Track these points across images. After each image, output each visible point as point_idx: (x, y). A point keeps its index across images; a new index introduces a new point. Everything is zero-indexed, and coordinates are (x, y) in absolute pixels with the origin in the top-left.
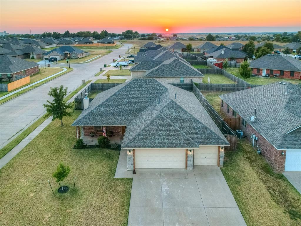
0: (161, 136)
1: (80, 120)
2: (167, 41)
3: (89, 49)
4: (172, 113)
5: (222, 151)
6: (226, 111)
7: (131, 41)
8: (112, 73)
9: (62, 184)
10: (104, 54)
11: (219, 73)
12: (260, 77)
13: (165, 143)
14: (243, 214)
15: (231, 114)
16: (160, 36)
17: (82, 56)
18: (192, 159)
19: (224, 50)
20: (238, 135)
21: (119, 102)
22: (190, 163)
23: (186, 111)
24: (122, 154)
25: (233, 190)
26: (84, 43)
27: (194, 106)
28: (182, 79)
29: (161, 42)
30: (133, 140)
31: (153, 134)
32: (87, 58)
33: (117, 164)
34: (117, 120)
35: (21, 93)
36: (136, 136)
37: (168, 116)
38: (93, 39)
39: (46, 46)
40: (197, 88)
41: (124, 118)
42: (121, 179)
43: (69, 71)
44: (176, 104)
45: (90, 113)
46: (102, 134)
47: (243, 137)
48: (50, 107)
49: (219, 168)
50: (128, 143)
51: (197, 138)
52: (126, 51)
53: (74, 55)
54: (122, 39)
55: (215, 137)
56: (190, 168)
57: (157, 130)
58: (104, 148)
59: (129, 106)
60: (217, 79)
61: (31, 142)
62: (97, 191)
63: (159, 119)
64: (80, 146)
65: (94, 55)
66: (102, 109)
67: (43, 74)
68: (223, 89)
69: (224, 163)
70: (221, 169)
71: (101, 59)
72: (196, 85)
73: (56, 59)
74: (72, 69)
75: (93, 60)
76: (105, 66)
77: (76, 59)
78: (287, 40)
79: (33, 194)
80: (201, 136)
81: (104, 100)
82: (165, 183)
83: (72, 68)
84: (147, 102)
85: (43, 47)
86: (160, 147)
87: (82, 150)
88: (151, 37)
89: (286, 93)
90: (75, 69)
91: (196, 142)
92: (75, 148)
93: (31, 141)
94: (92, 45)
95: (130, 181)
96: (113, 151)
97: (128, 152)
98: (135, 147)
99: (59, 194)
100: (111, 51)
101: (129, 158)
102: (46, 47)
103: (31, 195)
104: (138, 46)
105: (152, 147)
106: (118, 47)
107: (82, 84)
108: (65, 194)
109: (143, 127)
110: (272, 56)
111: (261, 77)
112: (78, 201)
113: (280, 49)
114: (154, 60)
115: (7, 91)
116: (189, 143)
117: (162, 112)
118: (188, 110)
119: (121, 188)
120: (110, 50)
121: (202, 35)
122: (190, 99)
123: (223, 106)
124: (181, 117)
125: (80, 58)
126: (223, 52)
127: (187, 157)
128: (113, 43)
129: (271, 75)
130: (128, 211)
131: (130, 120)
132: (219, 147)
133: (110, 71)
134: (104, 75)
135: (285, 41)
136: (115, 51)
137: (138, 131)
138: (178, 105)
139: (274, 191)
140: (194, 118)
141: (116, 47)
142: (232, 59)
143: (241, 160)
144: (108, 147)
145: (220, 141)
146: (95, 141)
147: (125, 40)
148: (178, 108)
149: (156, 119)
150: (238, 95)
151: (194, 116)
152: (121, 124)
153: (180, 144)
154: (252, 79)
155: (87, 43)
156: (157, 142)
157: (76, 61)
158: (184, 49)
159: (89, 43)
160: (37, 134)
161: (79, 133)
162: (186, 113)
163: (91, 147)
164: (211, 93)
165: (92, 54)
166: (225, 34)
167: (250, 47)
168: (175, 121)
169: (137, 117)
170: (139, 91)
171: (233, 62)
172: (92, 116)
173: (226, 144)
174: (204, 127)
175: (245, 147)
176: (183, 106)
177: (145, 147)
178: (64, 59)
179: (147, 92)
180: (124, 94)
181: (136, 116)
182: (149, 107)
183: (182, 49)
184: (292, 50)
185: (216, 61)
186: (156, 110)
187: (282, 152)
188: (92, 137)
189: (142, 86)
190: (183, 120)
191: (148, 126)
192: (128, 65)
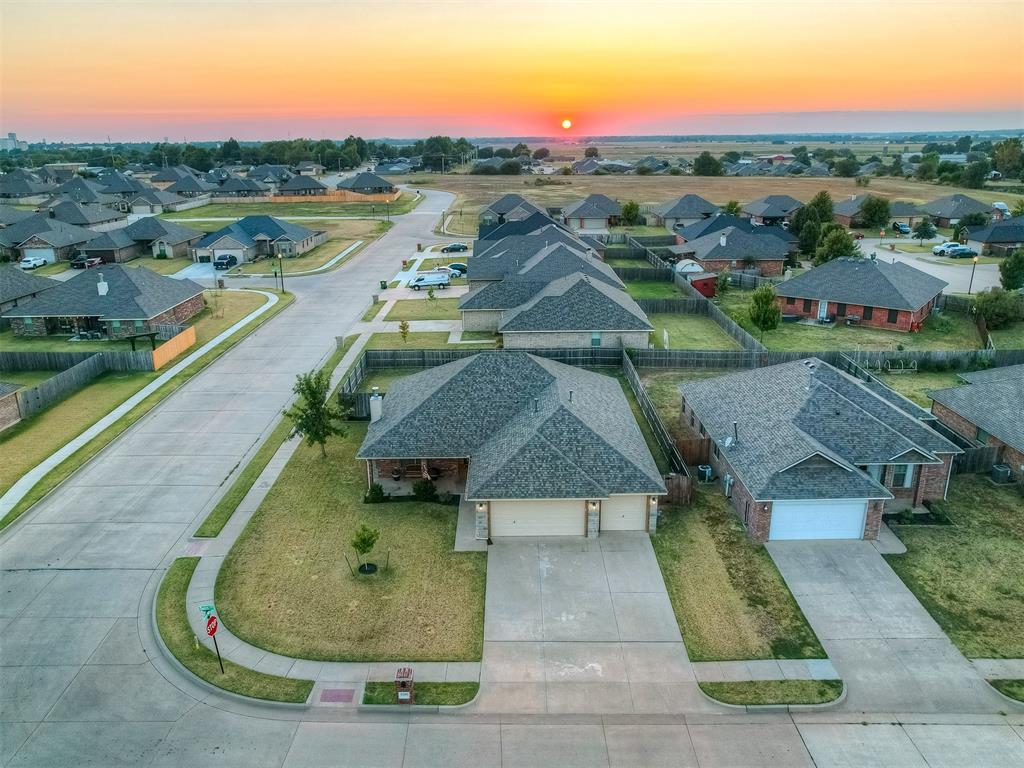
0: (538, 478)
1: (372, 445)
2: (564, 178)
3: (317, 214)
4: (561, 434)
5: (654, 503)
6: (688, 423)
7: (446, 177)
8: (407, 312)
9: (365, 559)
10: (369, 238)
11: (701, 311)
12: (811, 322)
13: (546, 490)
14: (673, 600)
15: (696, 429)
16: (542, 154)
17: (307, 249)
18: (597, 518)
19: (727, 234)
20: (702, 476)
21: (450, 407)
22: (593, 527)
23: (589, 429)
24: (462, 511)
25: (664, 569)
26: (297, 192)
27: (611, 416)
28: (596, 336)
29: (543, 185)
30: (487, 485)
31: (524, 473)
32: (321, 253)
33: (455, 529)
34: (449, 446)
35: (191, 375)
36: (491, 478)
37: (554, 440)
38: (321, 172)
39: (180, 203)
40: (630, 363)
41: (463, 442)
42: (468, 553)
43: (287, 302)
44: (570, 414)
45: (391, 431)
46: (421, 474)
47: (712, 478)
48: (301, 417)
49: (647, 535)
50: (479, 491)
51: (607, 481)
52: (436, 222)
53: (284, 245)
54: (415, 169)
55: (642, 478)
56: (593, 535)
57: (531, 467)
58: (426, 500)
59: (472, 417)
60: (692, 330)
61: (272, 489)
62: (427, 570)
63: (536, 446)
64: (377, 497)
65: (339, 239)
66: (416, 423)
67: (220, 313)
68: (699, 364)
69: (659, 527)
70: (651, 537)
71: (363, 255)
72: (631, 353)
73: (232, 261)
74: (291, 298)
75: (340, 262)
76: (384, 287)
77: (291, 257)
78: (951, 176)
79: (317, 577)
80: (616, 477)
81: (418, 404)
82: (546, 559)
83: (291, 294)
84: (510, 408)
85: (171, 207)
86: (538, 497)
87: (383, 504)
88: (511, 161)
89: (807, 388)
90: (299, 295)
91: (605, 488)
92: (367, 501)
93: (269, 488)
94: (325, 199)
95: (484, 555)
96: (444, 507)
97: (478, 506)
98: (492, 496)
99: (362, 576)
100: (390, 224)
101: (480, 518)
102: (179, 208)
103: (314, 577)
104: (473, 203)
105: (523, 497)
106: (406, 208)
107: (335, 347)
108: (373, 575)
109: (505, 460)
110: (850, 262)
111: (812, 324)
112: (397, 584)
113: (911, 219)
114: (522, 272)
115: (153, 370)
116: (592, 489)
117: (541, 430)
118: (593, 428)
119: (468, 566)
120: (385, 218)
121: (687, 143)
122: (604, 397)
123: (684, 411)
124: (578, 442)
125: (304, 256)
126: (723, 241)
127: (587, 514)
128: (390, 189)
129: (840, 318)
130: (483, 597)
131: (476, 447)
132: (649, 497)
133: (400, 304)
134: (388, 319)
135: (945, 179)
136: (400, 223)
137: (495, 469)
138: (575, 417)
139: (738, 570)
140: (604, 443)
141: (400, 207)
142: (747, 262)
143: (695, 522)
144: (435, 499)
145: (650, 486)
146: (406, 489)
147: (425, 175)
148: (573, 423)
149: (529, 445)
150: (717, 385)
151: (605, 439)
152: (458, 454)
153: (574, 492)
154: (786, 331)
155: (305, 190)
156: (531, 488)
157: (294, 265)
158: (615, 216)
159: (312, 192)
160: (276, 475)
161: (372, 473)
162: (590, 434)
163: (399, 499)
164: (666, 374)
165: (333, 236)
166: (764, 140)
167: (809, 222)
168: (567, 448)
169: (491, 439)
170: (492, 382)
171: (748, 274)
172: (397, 437)
173: (660, 491)
174: (622, 459)
175: (709, 498)
176: (583, 417)
177: (510, 497)
178: (256, 257)
179: (511, 384)
180: (459, 389)
181: (487, 437)
182: (515, 419)
183: (609, 220)
184: (949, 219)
185: (701, 270)
186: (529, 425)
187: (765, 504)
188: (396, 479)
189: (498, 370)
190: (583, 448)
191: (514, 459)
192: (449, 284)
